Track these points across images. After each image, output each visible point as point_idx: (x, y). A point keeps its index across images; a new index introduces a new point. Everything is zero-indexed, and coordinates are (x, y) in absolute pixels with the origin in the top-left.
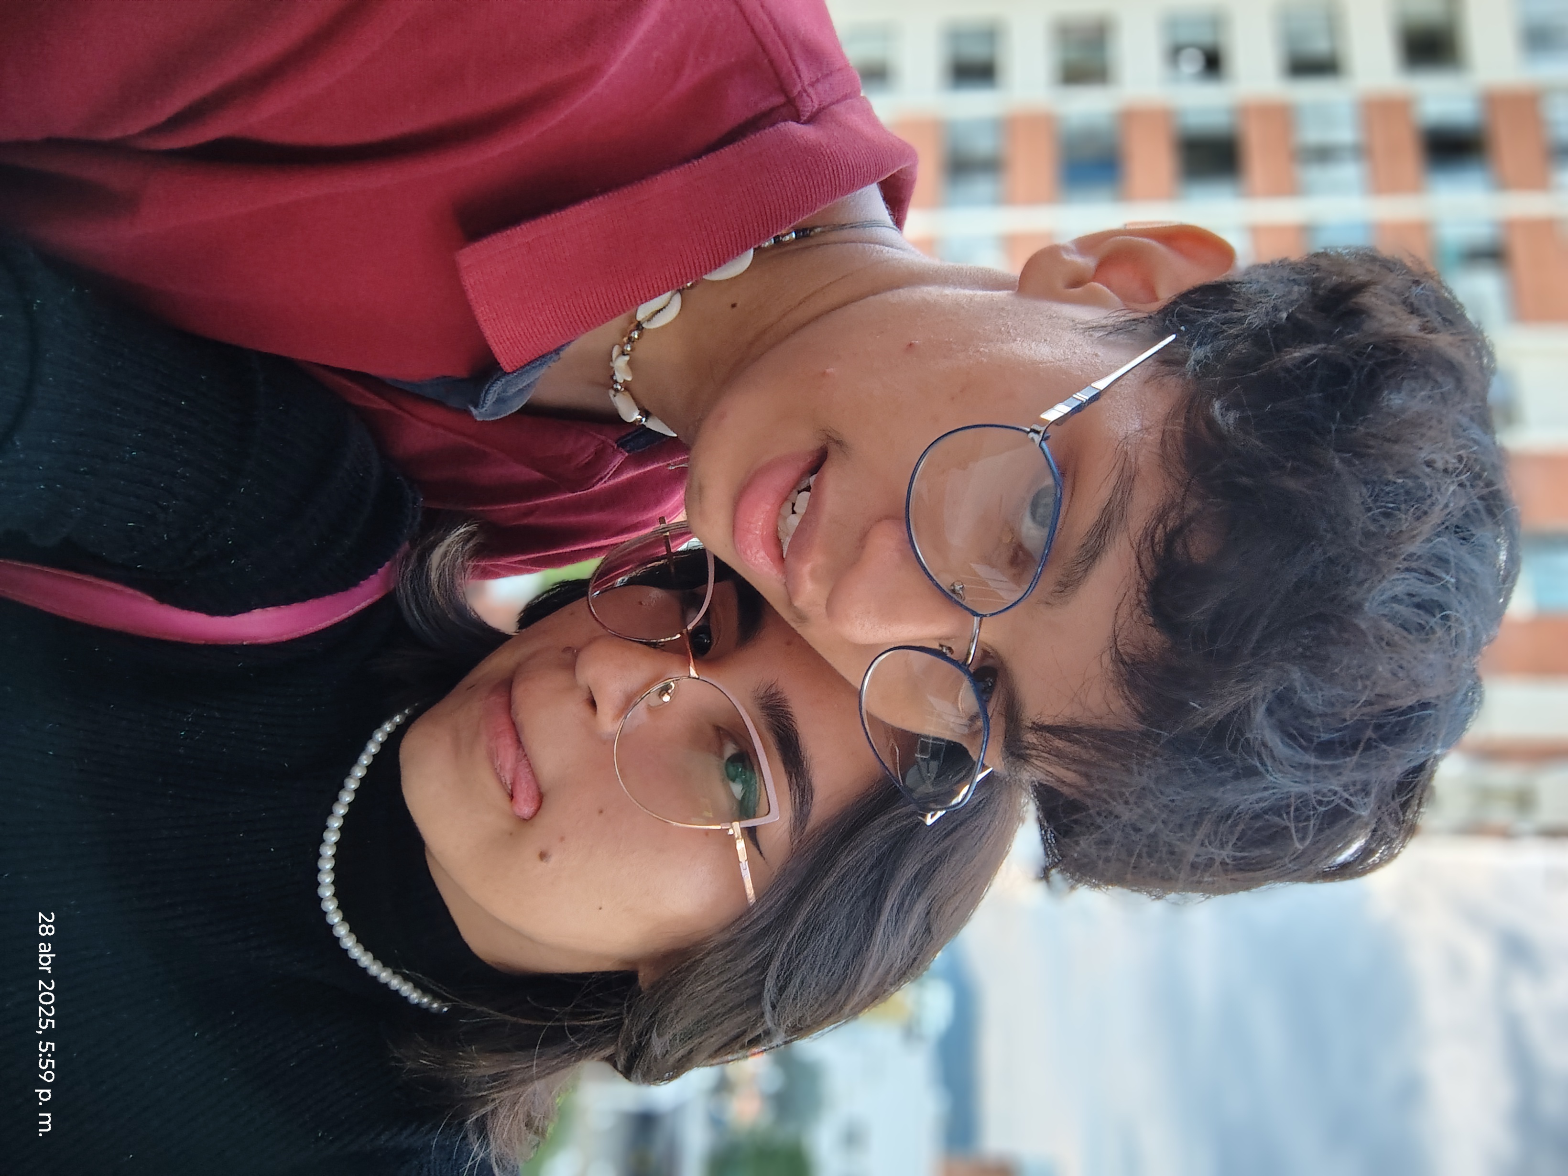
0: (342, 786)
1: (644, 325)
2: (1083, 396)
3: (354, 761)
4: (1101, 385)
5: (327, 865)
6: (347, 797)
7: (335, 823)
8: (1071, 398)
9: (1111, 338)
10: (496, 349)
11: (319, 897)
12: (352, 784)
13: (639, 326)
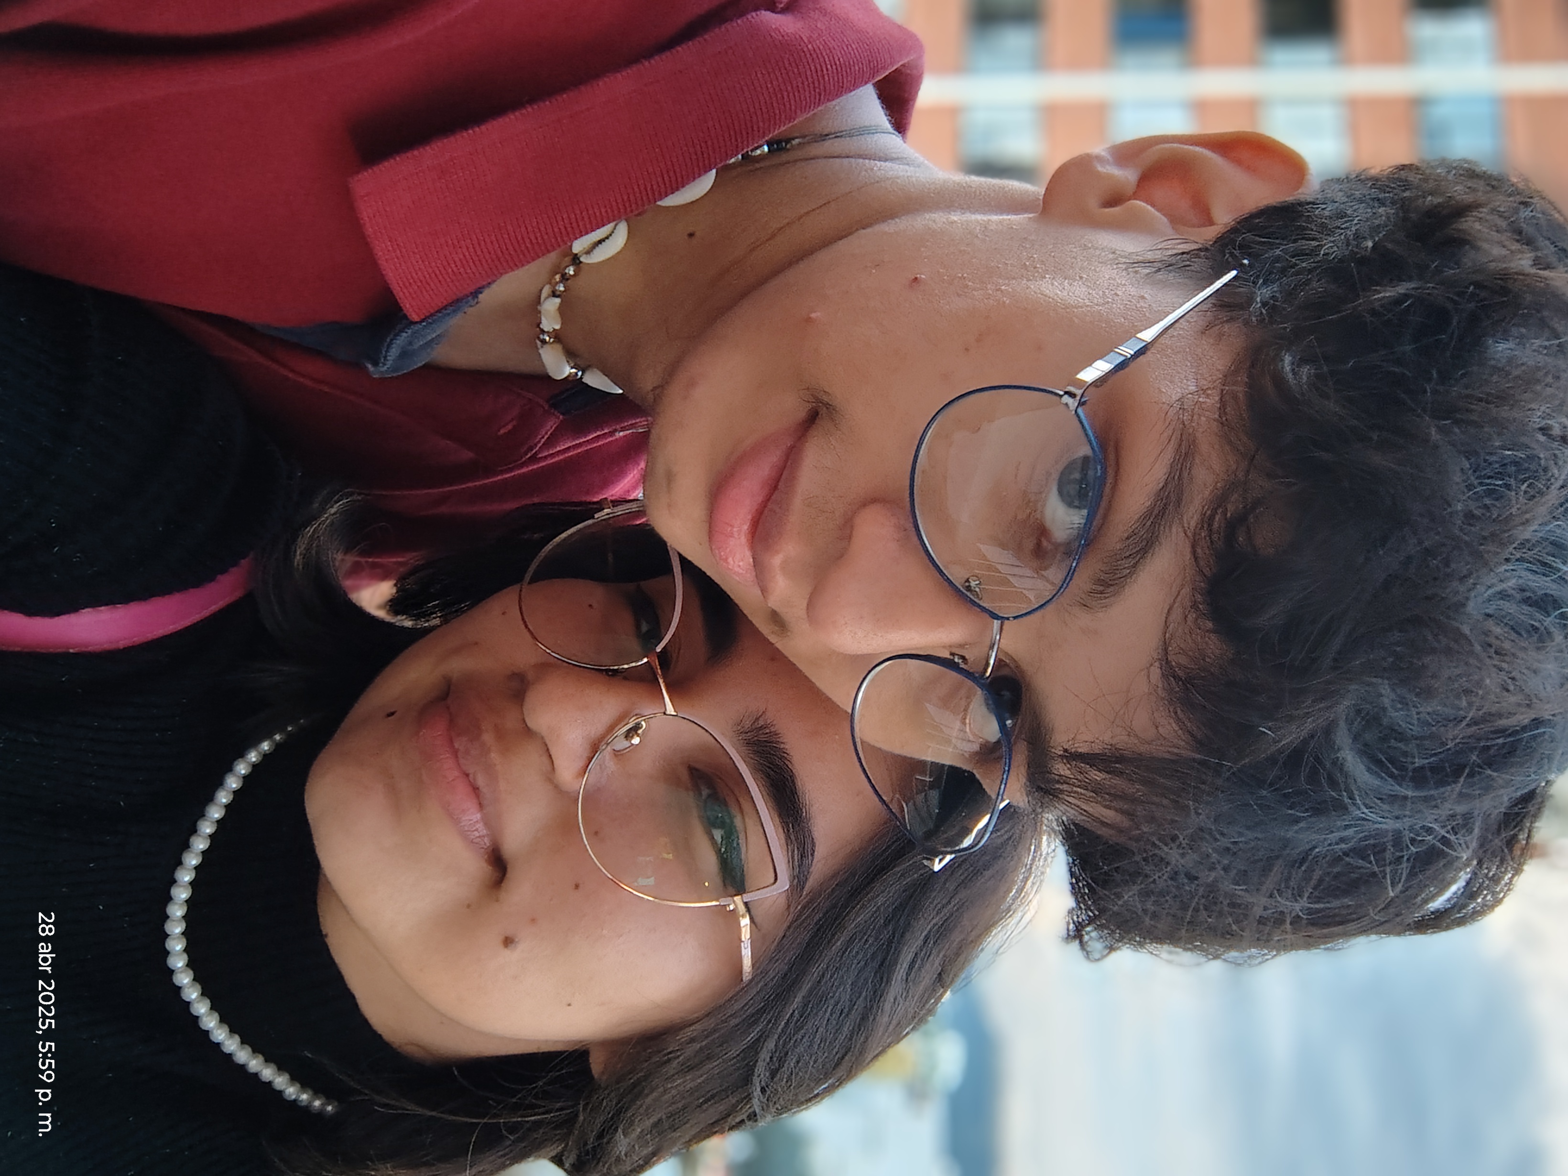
0: (194, 831)
1: (582, 259)
2: (1128, 350)
3: (210, 798)
4: (1148, 335)
5: (176, 928)
6: (200, 844)
7: (185, 876)
8: (1112, 353)
9: (1160, 276)
10: (400, 294)
11: (169, 968)
12: (207, 828)
13: (575, 260)
